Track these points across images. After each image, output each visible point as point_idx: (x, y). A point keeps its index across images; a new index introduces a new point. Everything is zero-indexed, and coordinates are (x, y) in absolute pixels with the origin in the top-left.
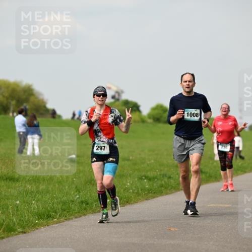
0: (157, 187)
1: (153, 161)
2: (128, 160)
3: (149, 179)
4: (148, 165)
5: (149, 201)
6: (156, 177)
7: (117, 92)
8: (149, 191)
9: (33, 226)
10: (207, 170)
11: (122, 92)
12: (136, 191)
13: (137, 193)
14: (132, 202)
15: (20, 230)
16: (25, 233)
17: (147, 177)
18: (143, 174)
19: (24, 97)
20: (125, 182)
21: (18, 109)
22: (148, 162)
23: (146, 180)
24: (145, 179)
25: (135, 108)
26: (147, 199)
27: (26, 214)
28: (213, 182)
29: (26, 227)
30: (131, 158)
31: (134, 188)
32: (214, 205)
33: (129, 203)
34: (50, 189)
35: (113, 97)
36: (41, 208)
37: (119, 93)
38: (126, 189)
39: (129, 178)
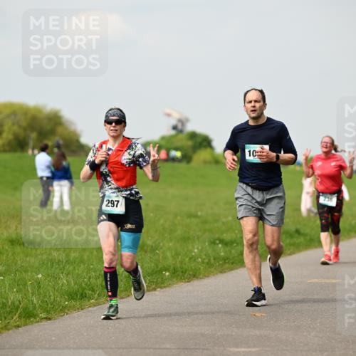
0: (236, 255)
1: (230, 218)
2: (196, 216)
3: (225, 243)
4: (224, 223)
5: (225, 275)
6: (235, 241)
7: (180, 121)
8: (225, 260)
9: (61, 310)
10: (307, 231)
11: (187, 120)
12: (206, 261)
13: (208, 263)
14: (201, 276)
15: (43, 315)
16: (50, 319)
17: (222, 241)
18: (217, 236)
19: (48, 127)
20: (190, 248)
21: (41, 145)
22: (224, 220)
23: (220, 245)
24: (220, 243)
25: (205, 144)
26: (221, 272)
27: (51, 293)
28: (316, 247)
29: (52, 311)
30: (199, 214)
31: (204, 257)
32: (317, 280)
33: (197, 278)
34: (85, 258)
35: (175, 128)
36: (73, 284)
37: (183, 122)
38: (192, 257)
39: (197, 242)
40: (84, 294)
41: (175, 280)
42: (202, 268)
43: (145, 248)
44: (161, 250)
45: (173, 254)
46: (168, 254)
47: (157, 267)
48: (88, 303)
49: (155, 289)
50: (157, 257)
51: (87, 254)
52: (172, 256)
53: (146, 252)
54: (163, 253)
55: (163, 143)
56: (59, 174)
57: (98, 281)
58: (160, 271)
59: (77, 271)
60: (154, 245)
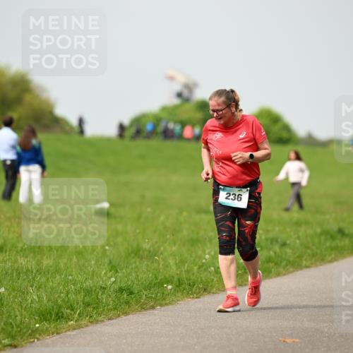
7: (186, 86)
9: (30, 335)
15: (6, 341)
16: (15, 347)
20: (200, 253)
27: (17, 313)
29: (18, 336)
35: (179, 95)
36: (45, 302)
37: (190, 87)
38: (202, 266)
39: (209, 246)
40: (60, 314)
41: (179, 295)
42: (215, 280)
43: (141, 253)
44: (161, 256)
45: (177, 262)
46: (171, 261)
47: (157, 279)
48: (66, 326)
49: (153, 308)
50: (156, 265)
51: (65, 261)
52: (176, 264)
53: (141, 258)
54: (164, 260)
55: (164, 115)
56: (27, 156)
57: (79, 297)
58: (161, 284)
59: (51, 284)
60: (152, 249)
